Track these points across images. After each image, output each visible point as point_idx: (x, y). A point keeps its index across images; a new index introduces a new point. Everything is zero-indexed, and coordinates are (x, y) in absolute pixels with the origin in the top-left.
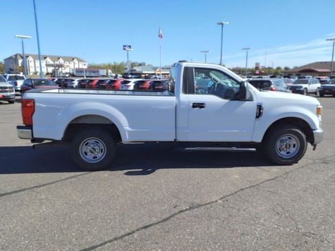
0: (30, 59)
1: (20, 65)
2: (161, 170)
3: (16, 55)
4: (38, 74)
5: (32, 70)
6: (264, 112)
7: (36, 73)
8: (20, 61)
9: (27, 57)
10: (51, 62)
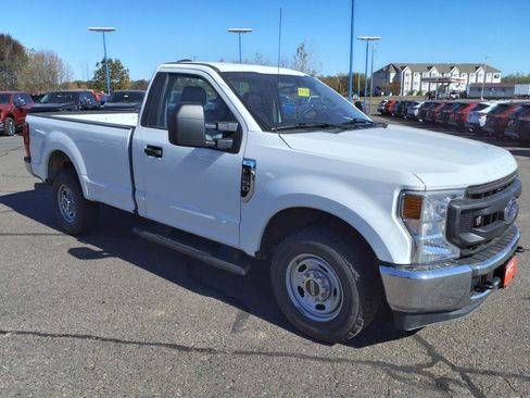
0: (407, 71)
1: (391, 81)
2: (118, 260)
3: (388, 67)
4: (415, 94)
5: (407, 88)
6: (257, 184)
7: (411, 93)
8: (392, 75)
9: (403, 68)
10: (438, 75)
